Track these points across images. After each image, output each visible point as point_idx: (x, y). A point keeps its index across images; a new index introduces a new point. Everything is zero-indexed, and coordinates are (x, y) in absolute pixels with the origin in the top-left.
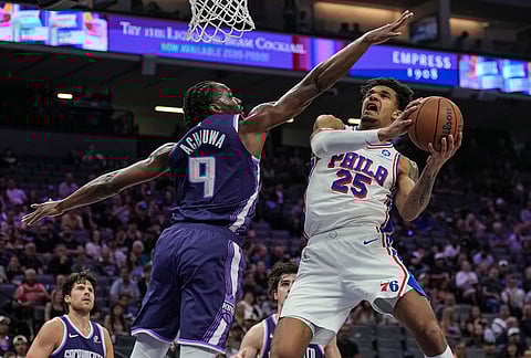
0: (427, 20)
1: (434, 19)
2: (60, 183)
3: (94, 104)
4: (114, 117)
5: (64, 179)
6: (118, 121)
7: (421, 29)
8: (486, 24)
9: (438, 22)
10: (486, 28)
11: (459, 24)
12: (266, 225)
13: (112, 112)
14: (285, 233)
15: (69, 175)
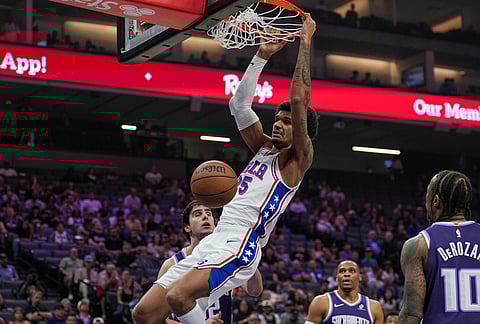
0: (415, 69)
1: (421, 69)
2: (125, 196)
3: (153, 134)
4: (168, 144)
5: (129, 192)
6: (172, 148)
7: (411, 77)
8: (462, 73)
9: (425, 71)
10: (463, 76)
11: (441, 73)
12: (288, 230)
13: (167, 140)
14: (303, 237)
15: (133, 190)
